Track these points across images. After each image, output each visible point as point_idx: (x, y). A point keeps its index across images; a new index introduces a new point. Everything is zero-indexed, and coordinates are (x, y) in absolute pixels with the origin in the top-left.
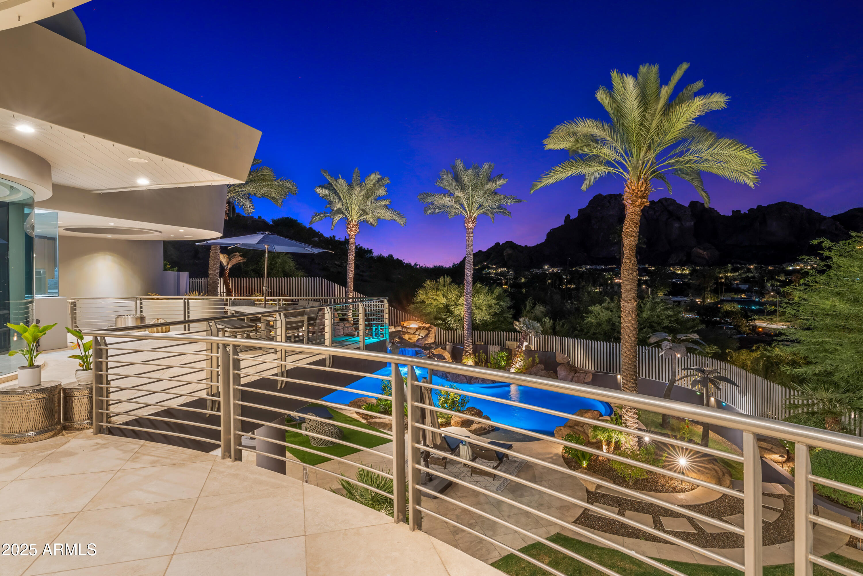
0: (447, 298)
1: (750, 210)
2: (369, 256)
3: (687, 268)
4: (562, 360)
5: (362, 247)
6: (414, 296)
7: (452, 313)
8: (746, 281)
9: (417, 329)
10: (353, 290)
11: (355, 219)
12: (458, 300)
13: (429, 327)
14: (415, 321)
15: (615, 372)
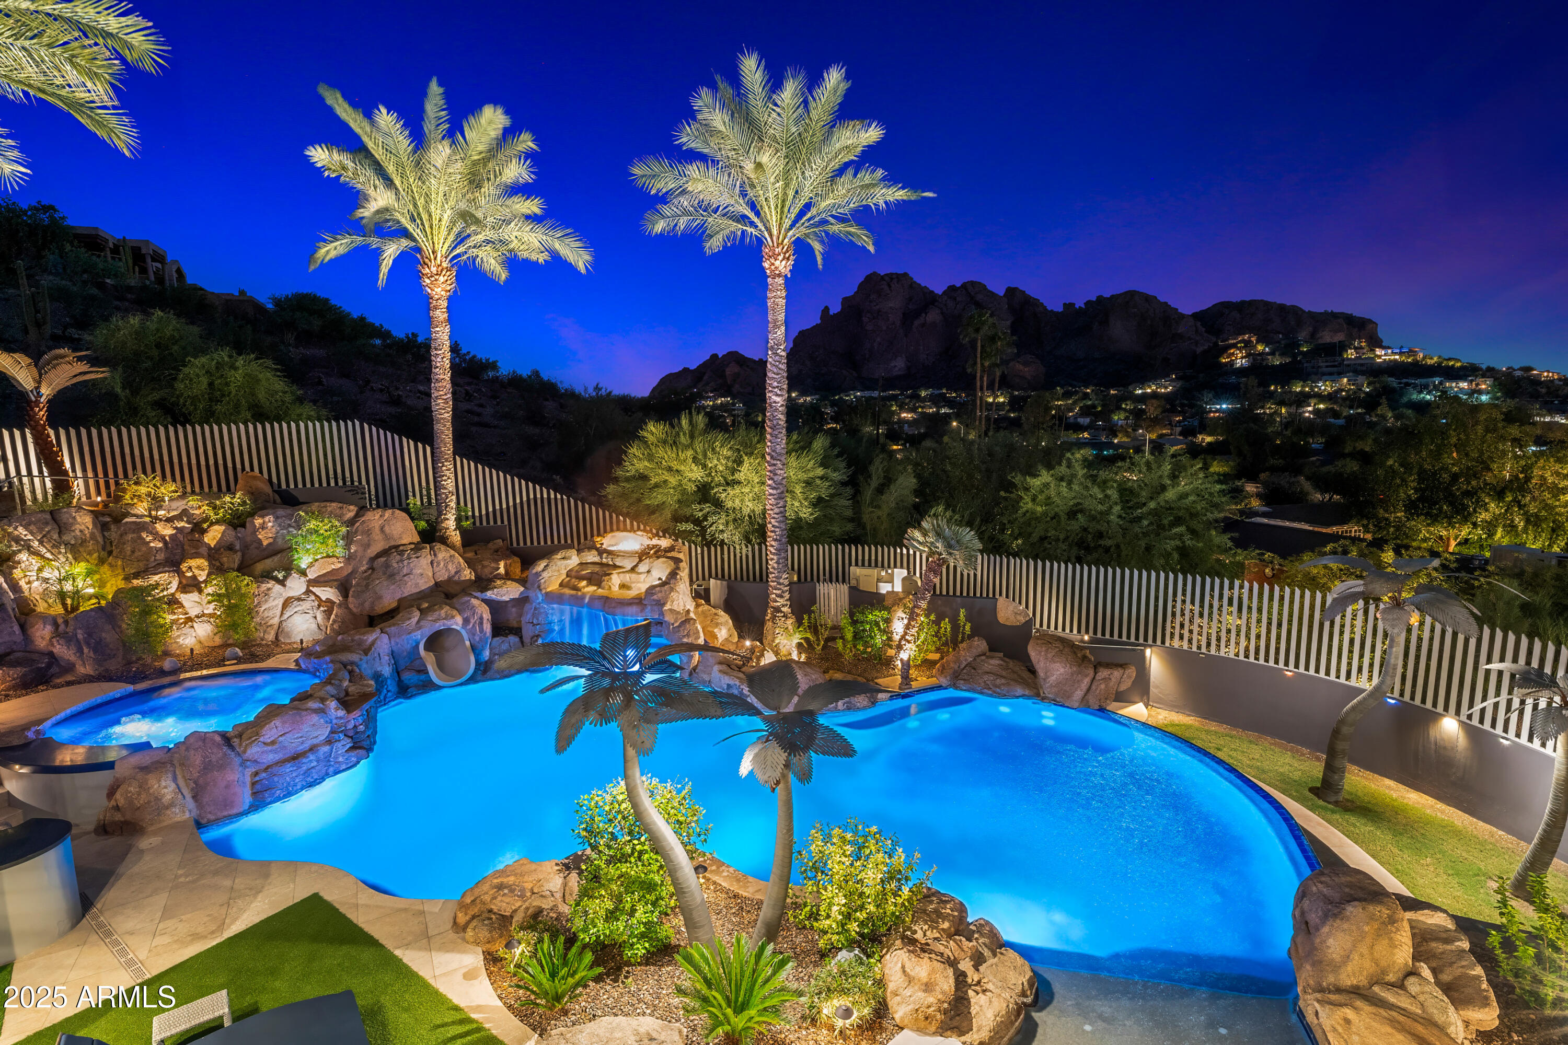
0: (704, 466)
1: (1088, 303)
2: (491, 374)
3: (1002, 394)
4: (1012, 618)
5: (474, 357)
6: (620, 463)
7: (718, 504)
8: (1086, 411)
9: (642, 555)
10: (454, 454)
11: (442, 250)
12: (733, 471)
13: (672, 549)
14: (632, 530)
15: (1141, 641)
